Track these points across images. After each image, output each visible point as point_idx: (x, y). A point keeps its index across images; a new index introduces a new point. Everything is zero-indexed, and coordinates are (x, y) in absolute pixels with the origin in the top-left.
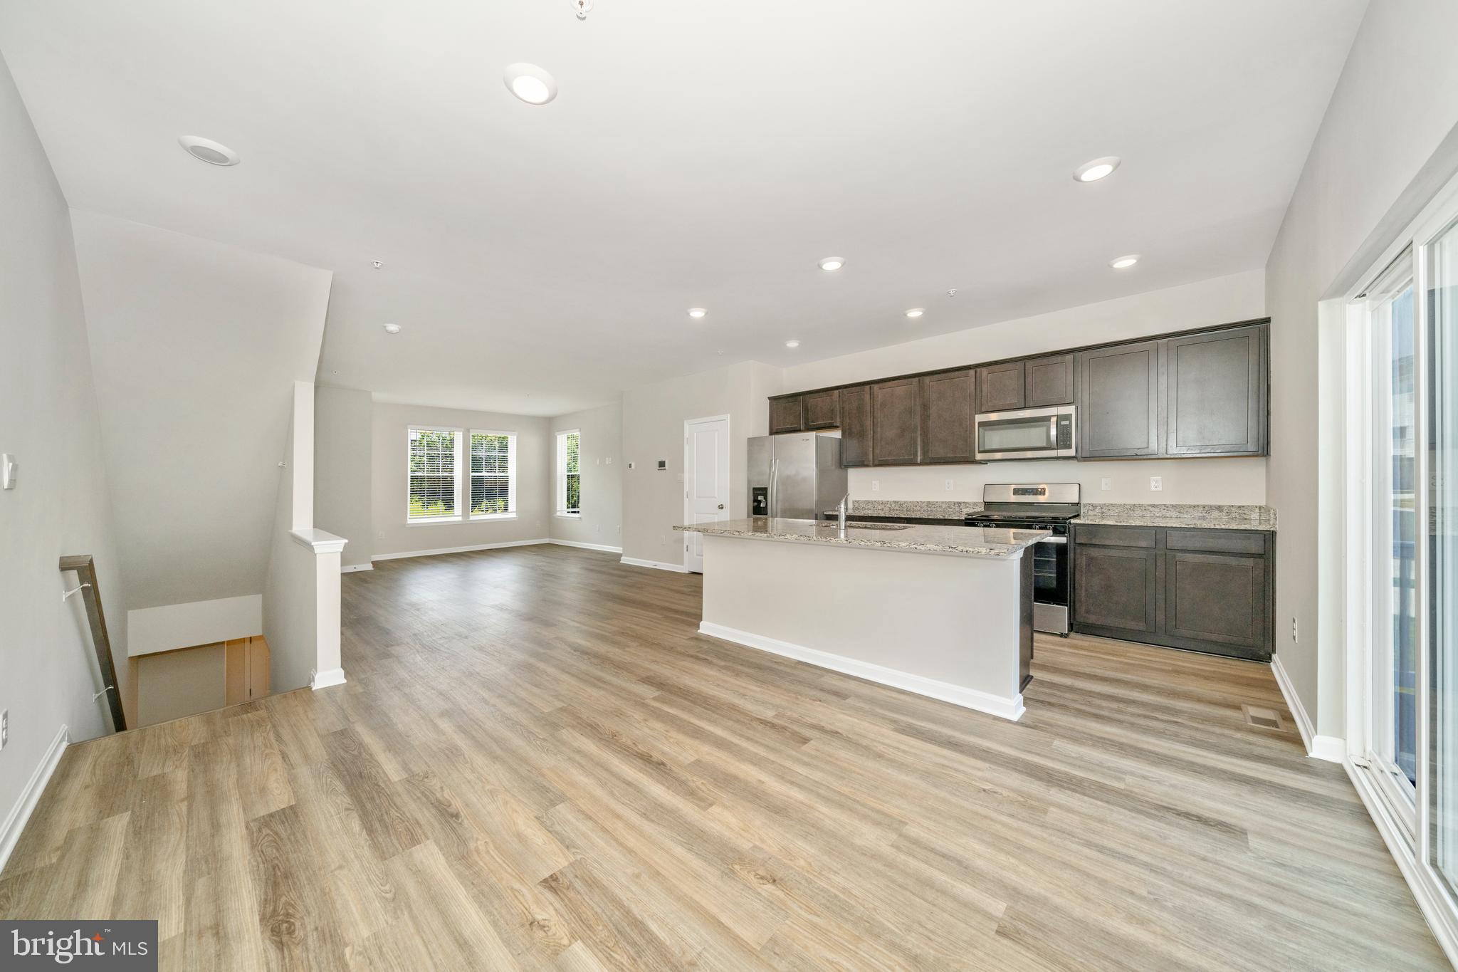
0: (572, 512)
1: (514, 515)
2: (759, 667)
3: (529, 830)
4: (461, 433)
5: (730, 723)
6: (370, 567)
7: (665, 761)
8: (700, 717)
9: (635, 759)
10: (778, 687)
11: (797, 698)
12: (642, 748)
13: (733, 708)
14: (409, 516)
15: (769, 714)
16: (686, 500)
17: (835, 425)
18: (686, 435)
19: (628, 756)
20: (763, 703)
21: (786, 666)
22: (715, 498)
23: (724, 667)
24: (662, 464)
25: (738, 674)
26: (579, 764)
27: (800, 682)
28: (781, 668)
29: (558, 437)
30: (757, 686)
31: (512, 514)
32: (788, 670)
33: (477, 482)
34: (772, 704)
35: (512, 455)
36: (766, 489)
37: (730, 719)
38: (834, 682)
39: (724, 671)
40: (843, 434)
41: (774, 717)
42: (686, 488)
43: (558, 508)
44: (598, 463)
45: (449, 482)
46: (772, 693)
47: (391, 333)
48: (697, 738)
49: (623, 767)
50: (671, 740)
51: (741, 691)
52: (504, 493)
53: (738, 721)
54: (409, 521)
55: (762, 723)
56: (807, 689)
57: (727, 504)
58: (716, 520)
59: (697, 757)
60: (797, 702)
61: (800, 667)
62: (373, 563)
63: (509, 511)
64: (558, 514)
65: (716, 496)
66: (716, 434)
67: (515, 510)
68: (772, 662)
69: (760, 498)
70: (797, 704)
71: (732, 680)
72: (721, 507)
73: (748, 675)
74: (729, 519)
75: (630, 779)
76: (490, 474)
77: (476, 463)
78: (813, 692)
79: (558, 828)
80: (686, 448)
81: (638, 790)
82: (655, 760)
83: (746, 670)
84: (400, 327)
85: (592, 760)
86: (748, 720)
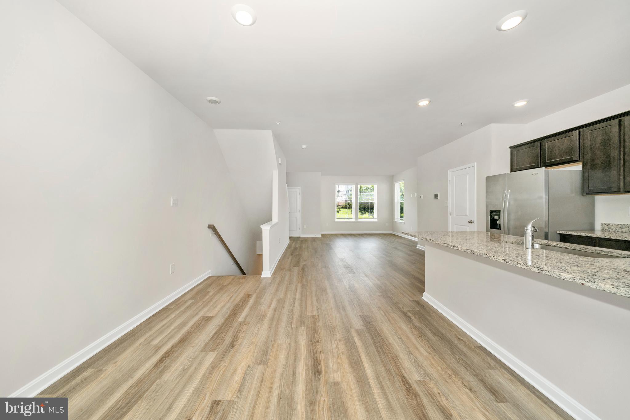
0: (402, 220)
2: (442, 337)
3: (240, 370)
5: (382, 369)
6: (320, 236)
7: (323, 373)
8: (368, 354)
9: (311, 361)
10: (443, 359)
11: (450, 377)
12: (321, 357)
13: (395, 359)
15: (414, 377)
16: (450, 217)
17: (574, 159)
18: (450, 178)
19: (311, 357)
20: (419, 366)
21: (466, 345)
22: (467, 216)
23: (416, 328)
24: (436, 196)
25: (421, 335)
26: (290, 349)
27: (466, 364)
28: (461, 346)
29: (395, 184)
30: (426, 351)
32: (465, 350)
33: (361, 205)
34: (424, 370)
35: (375, 193)
36: (499, 211)
37: (385, 366)
38: (501, 380)
39: (414, 330)
40: (584, 166)
41: (416, 382)
42: (450, 210)
43: (396, 217)
44: (412, 196)
46: (433, 362)
47: (304, 149)
48: (353, 368)
49: (303, 362)
50: (339, 361)
51: (412, 349)
52: (372, 209)
53: (388, 371)
54: (336, 220)
55: (403, 381)
56: (468, 373)
57: (475, 220)
58: (468, 230)
59: (340, 380)
60: (448, 379)
61: (477, 350)
62: (322, 235)
63: (374, 218)
64: (396, 220)
65: (468, 215)
66: (468, 176)
67: (377, 217)
68: (456, 337)
69: (496, 217)
70: (446, 381)
71: (413, 338)
72: (471, 222)
73: (428, 340)
74: (476, 230)
75: (297, 371)
76: (366, 202)
77: (360, 197)
78: (470, 378)
79: (247, 378)
80: (450, 186)
81: (294, 381)
82: (319, 368)
83: (430, 335)
84: (306, 146)
85: (296, 349)
86: (396, 373)
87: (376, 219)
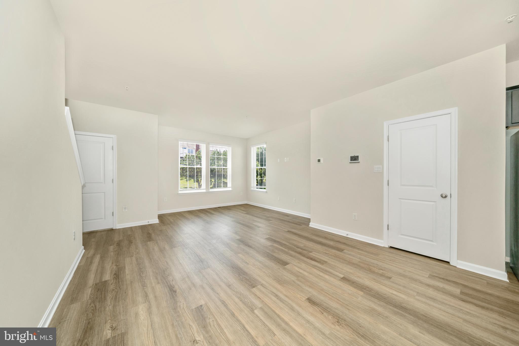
0: (260, 188)
1: (230, 189)
4: (205, 145)
14: (179, 189)
24: (354, 158)
31: (229, 188)
33: (212, 171)
35: (230, 157)
43: (252, 185)
45: (199, 171)
52: (225, 177)
54: (180, 192)
63: (228, 187)
64: (252, 189)
67: (231, 186)
76: (219, 167)
77: (212, 161)
87: (231, 188)
